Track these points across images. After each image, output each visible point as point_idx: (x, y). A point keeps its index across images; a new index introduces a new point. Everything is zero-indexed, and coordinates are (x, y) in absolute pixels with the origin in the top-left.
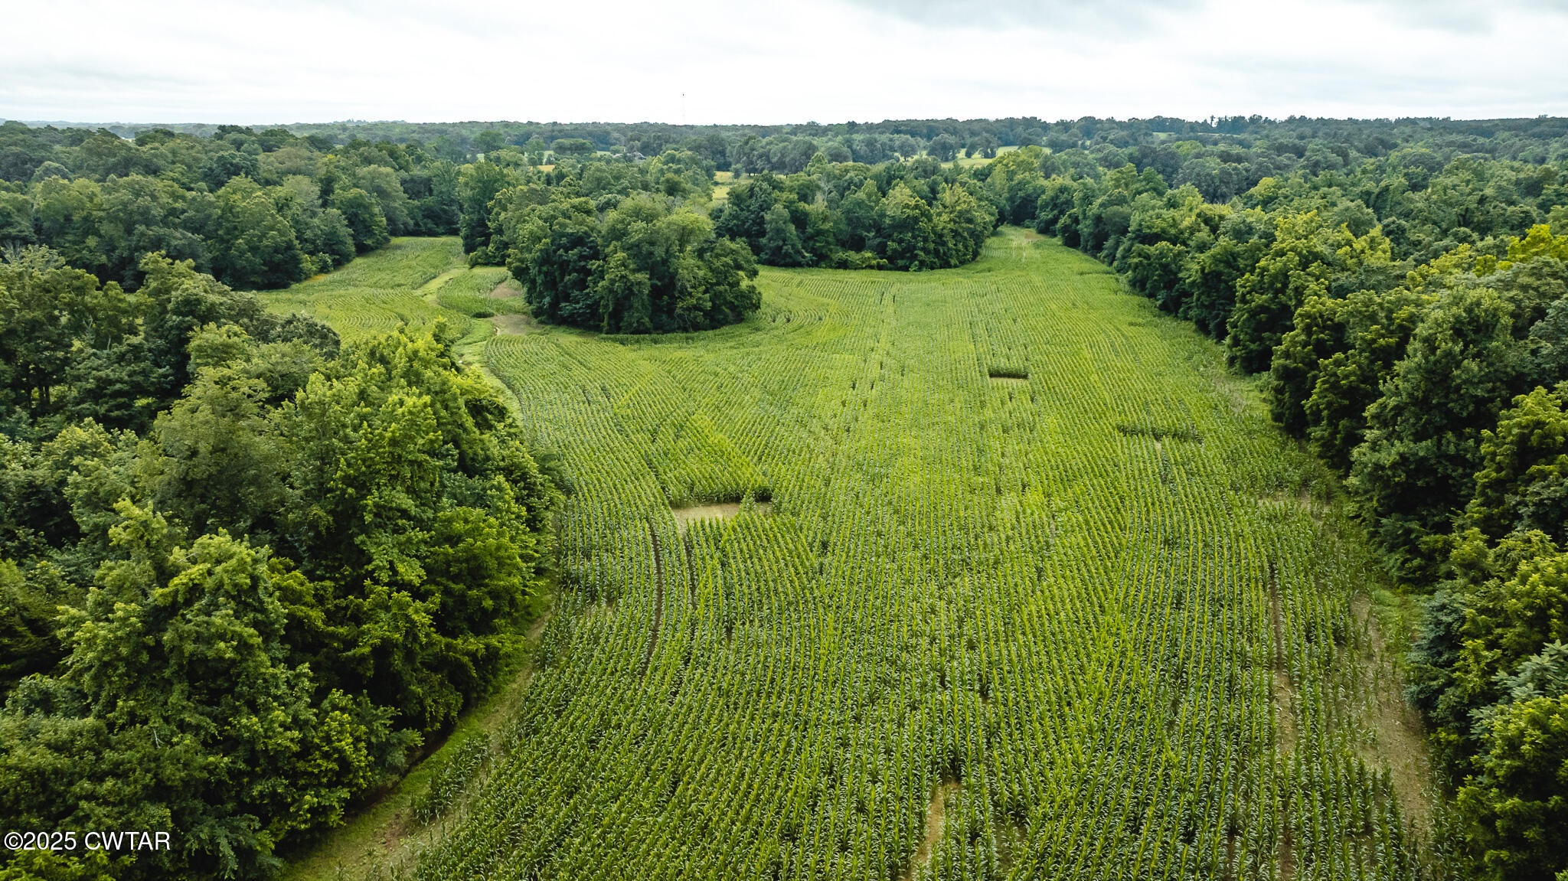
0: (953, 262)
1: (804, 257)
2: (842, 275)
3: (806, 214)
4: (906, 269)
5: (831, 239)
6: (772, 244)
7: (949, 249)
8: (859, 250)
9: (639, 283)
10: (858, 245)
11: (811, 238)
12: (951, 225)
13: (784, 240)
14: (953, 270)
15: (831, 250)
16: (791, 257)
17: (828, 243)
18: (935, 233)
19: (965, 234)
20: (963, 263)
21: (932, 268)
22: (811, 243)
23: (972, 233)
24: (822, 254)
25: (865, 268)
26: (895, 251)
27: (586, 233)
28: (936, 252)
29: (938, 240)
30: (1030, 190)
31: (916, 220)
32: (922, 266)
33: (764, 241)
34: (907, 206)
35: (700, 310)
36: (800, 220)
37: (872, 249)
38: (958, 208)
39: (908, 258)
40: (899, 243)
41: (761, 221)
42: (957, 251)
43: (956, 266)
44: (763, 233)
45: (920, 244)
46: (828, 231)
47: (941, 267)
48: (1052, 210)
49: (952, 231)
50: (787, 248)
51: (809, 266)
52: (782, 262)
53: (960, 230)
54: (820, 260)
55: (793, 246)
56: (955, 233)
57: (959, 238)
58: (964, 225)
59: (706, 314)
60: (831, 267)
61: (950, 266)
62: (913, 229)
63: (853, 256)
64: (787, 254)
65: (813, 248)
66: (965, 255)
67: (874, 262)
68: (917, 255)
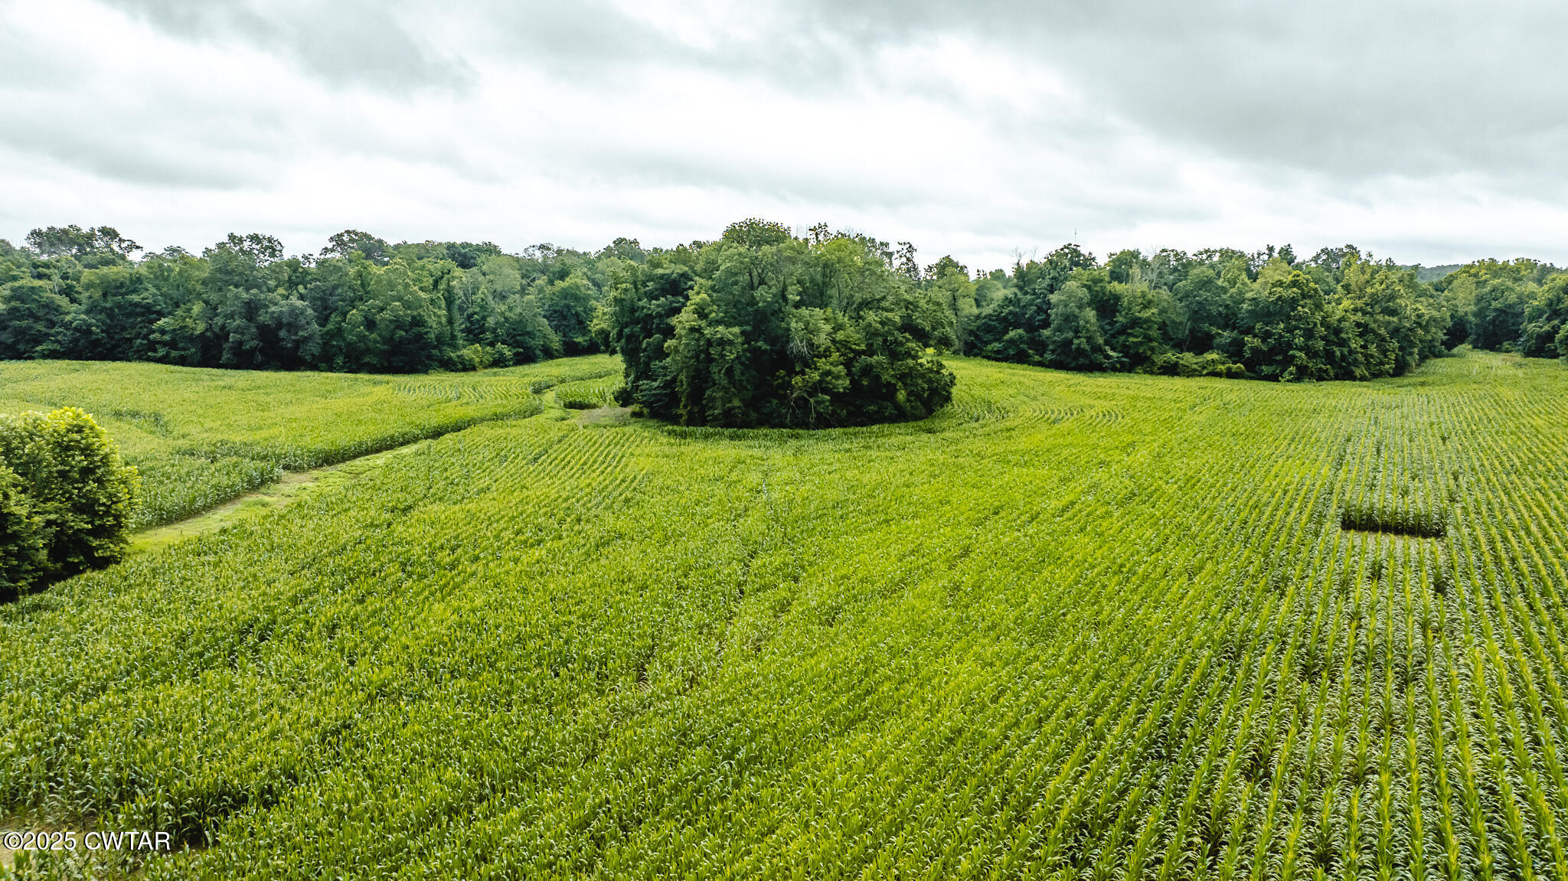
0: (1358, 372)
1: (1108, 357)
2: (1165, 382)
3: (1117, 298)
4: (1274, 378)
5: (1154, 333)
6: (1059, 338)
7: (1351, 352)
8: (1199, 351)
9: (722, 342)
10: (1200, 343)
11: (1123, 331)
12: (1359, 317)
13: (1077, 331)
14: (1357, 382)
15: (1152, 349)
16: (1086, 356)
17: (1149, 339)
18: (1328, 327)
19: (1382, 331)
20: (1376, 375)
21: (1320, 379)
22: (1122, 338)
23: (1395, 332)
24: (1137, 354)
25: (1208, 374)
26: (1255, 351)
27: (684, 275)
28: (1329, 356)
29: (1332, 338)
30: (1512, 298)
31: (1293, 302)
32: (1302, 375)
33: (1046, 332)
34: (1280, 284)
35: (825, 391)
36: (1107, 305)
37: (1221, 348)
38: (1369, 290)
39: (1278, 363)
40: (1264, 340)
41: (1045, 307)
42: (1367, 356)
43: (1363, 379)
44: (1046, 324)
45: (1299, 341)
46: (1147, 320)
47: (1337, 378)
48: (1549, 319)
49: (1358, 325)
50: (1081, 342)
51: (1114, 369)
52: (1073, 365)
53: (1374, 326)
54: (1135, 362)
55: (1089, 339)
56: (1364, 330)
57: (1371, 337)
58: (1380, 317)
59: (837, 398)
60: (1152, 373)
61: (1353, 378)
62: (1289, 317)
63: (1189, 358)
64: (1080, 352)
65: (1124, 346)
66: (1382, 363)
67: (1222, 368)
68: (1294, 357)
